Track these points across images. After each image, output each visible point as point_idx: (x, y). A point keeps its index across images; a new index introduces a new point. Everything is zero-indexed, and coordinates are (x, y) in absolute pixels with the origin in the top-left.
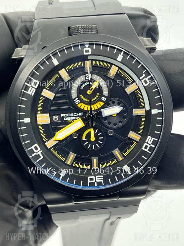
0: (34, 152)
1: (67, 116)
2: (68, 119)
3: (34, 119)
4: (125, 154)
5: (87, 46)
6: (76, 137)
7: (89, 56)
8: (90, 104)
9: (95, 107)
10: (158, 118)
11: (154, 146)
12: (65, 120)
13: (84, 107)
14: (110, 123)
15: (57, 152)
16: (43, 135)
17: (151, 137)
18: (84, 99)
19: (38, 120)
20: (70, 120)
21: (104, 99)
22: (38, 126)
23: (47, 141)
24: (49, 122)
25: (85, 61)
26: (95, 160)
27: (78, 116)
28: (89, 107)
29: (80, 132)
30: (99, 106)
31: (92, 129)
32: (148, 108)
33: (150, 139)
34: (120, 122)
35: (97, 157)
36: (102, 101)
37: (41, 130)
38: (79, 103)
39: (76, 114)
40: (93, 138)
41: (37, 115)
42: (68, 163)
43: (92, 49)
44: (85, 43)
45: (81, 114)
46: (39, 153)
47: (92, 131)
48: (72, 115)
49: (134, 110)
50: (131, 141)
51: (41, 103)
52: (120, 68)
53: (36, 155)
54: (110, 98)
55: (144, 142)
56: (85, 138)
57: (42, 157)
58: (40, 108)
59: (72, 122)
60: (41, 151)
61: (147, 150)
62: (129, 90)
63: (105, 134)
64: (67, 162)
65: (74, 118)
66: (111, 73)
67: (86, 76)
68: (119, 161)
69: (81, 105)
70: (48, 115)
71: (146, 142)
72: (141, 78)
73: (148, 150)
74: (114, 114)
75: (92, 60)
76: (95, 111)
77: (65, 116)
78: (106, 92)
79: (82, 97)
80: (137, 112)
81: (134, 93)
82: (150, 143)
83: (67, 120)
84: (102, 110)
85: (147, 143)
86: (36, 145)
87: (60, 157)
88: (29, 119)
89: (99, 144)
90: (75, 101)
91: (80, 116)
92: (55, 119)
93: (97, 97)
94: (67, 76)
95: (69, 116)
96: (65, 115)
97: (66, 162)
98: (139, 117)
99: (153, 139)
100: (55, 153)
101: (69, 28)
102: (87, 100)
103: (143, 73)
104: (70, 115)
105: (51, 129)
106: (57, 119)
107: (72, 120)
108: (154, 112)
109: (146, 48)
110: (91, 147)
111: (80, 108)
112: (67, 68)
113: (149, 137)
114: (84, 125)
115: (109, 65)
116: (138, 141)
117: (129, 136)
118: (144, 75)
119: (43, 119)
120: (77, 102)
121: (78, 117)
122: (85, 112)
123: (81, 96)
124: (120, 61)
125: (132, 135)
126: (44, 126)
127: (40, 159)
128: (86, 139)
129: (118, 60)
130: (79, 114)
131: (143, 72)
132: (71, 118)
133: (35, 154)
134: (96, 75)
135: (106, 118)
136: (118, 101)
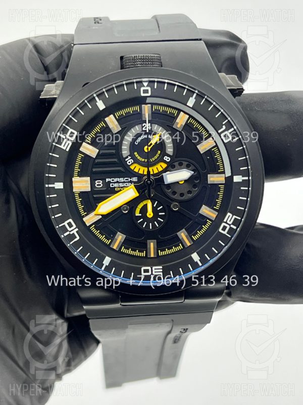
0: (67, 231)
1: (114, 182)
2: (116, 185)
3: (69, 185)
4: (195, 238)
5: (145, 84)
6: (127, 212)
7: (148, 98)
8: (148, 165)
9: (155, 170)
10: (242, 188)
11: (235, 227)
12: (111, 186)
13: (139, 169)
14: (174, 193)
15: (99, 231)
16: (81, 207)
17: (231, 215)
18: (139, 158)
19: (74, 185)
20: (119, 187)
21: (168, 159)
22: (73, 193)
23: (86, 215)
24: (89, 189)
25: (143, 105)
26: (152, 244)
27: (131, 182)
28: (146, 169)
29: (133, 204)
30: (160, 169)
31: (149, 201)
32: (228, 173)
33: (230, 218)
34: (189, 192)
35: (155, 241)
36: (165, 162)
37: (78, 200)
38: (132, 164)
39: (128, 180)
40: (150, 214)
41: (73, 179)
42: (115, 247)
43: (152, 88)
44: (144, 80)
45: (135, 179)
46: (75, 232)
47: (149, 203)
48: (122, 180)
49: (209, 175)
50: (204, 219)
51: (78, 162)
52: (190, 116)
53: (70, 234)
54: (176, 158)
55: (222, 221)
56: (140, 213)
57: (78, 238)
58: (77, 170)
59: (121, 190)
60: (77, 229)
61: (225, 233)
62: (203, 147)
63: (167, 209)
64: (113, 246)
65: (125, 185)
66: (178, 123)
67: (143, 125)
68: (186, 247)
69: (135, 167)
70: (89, 178)
71: (225, 220)
72: (219, 131)
73: (227, 233)
74: (181, 181)
75: (152, 104)
76: (154, 175)
77: (111, 181)
78: (170, 150)
79: (137, 156)
80: (213, 179)
81: (210, 152)
82: (230, 223)
83: (115, 187)
84: (164, 174)
85: (226, 223)
86: (70, 220)
87: (103, 238)
88: (62, 184)
89: (159, 222)
90: (126, 160)
91: (133, 182)
92: (97, 185)
93: (157, 155)
94: (116, 126)
95: (117, 182)
96: (113, 180)
97: (111, 246)
98: (215, 186)
99: (234, 217)
100: (97, 233)
101: (122, 58)
102: (143, 160)
103: (223, 125)
104: (118, 180)
105: (91, 200)
106: (100, 185)
107: (122, 187)
108: (237, 179)
109: (229, 89)
110: (148, 226)
111: (133, 171)
112: (117, 114)
113: (229, 214)
114: (138, 195)
115: (176, 112)
116: (214, 220)
117: (201, 212)
118: (224, 127)
119: (81, 184)
120: (129, 162)
121: (130, 184)
122: (140, 176)
123: (136, 153)
124: (191, 107)
125: (205, 210)
126: (82, 194)
127: (76, 240)
128: (140, 215)
129: (188, 104)
130: (132, 180)
131: (224, 123)
132: (120, 184)
133: (68, 233)
134: (156, 125)
135: (169, 186)
136: (188, 163)
